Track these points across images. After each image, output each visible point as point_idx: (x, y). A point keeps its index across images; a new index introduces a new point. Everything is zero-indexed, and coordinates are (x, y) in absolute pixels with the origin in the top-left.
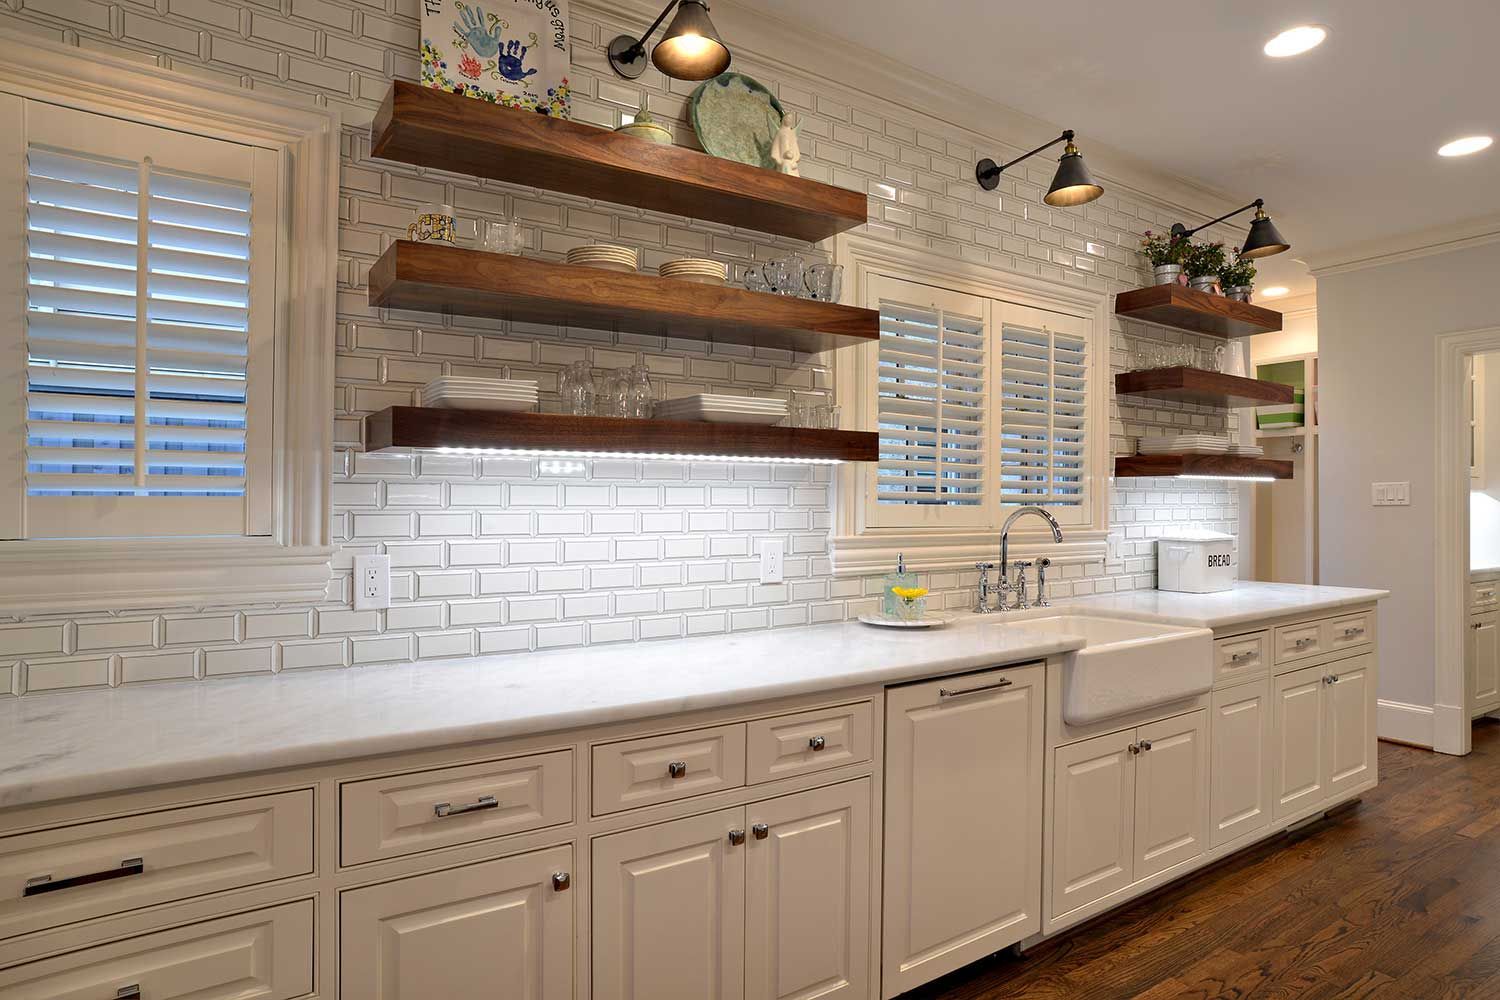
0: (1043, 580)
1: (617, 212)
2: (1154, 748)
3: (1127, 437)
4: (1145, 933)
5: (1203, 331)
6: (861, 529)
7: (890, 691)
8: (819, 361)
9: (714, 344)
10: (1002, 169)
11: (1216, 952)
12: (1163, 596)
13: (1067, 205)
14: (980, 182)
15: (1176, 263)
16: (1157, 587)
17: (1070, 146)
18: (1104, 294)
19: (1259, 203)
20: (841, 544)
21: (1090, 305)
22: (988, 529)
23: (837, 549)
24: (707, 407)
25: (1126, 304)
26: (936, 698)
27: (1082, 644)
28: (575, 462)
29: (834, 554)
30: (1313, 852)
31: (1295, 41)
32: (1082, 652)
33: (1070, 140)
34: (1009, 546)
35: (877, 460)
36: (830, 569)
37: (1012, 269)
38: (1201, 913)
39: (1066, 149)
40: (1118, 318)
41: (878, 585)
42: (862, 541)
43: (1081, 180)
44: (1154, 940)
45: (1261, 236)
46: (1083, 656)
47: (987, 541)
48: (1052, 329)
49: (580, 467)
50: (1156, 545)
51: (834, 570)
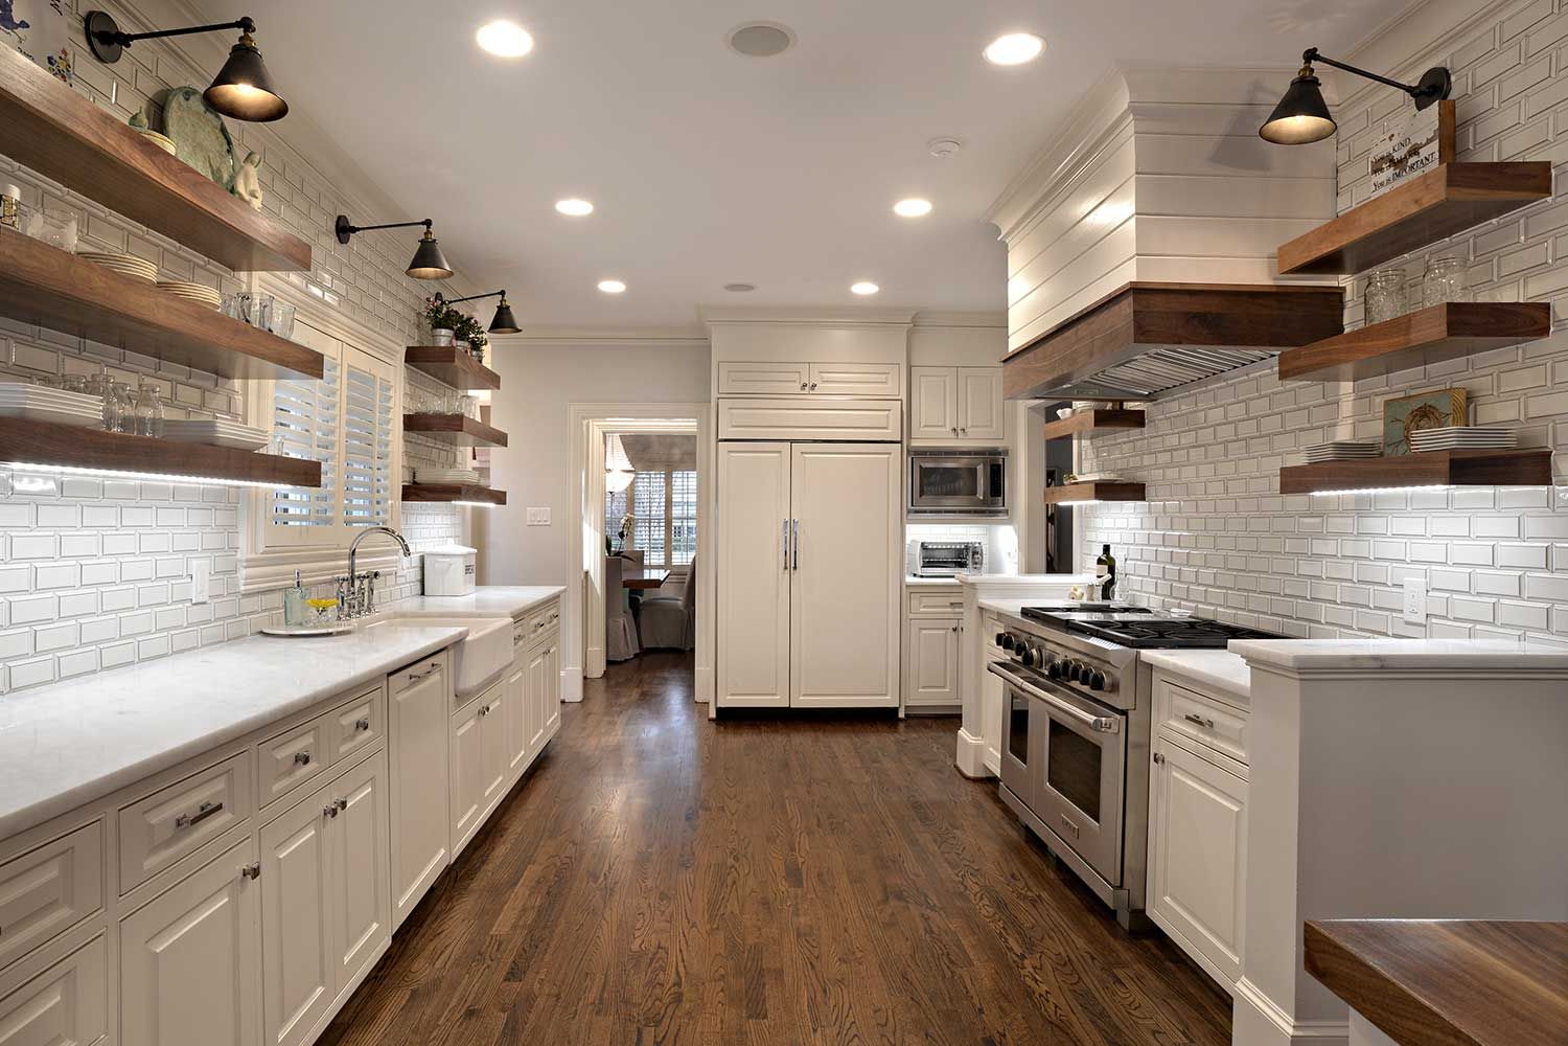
0: (372, 591)
1: (87, 207)
2: (491, 709)
3: (408, 468)
4: (493, 849)
5: (447, 383)
6: (261, 548)
7: (391, 678)
8: (234, 387)
9: (163, 362)
10: (354, 230)
11: (542, 844)
12: (428, 600)
13: (419, 278)
14: (338, 235)
15: (452, 329)
16: (423, 594)
17: (428, 233)
18: (400, 346)
19: (502, 293)
20: (251, 563)
21: (391, 353)
22: (335, 546)
23: (245, 567)
24: (223, 433)
25: (413, 356)
26: (407, 682)
27: (467, 633)
28: (46, 477)
29: (243, 573)
30: (548, 776)
31: (575, 207)
32: (468, 639)
33: (428, 227)
34: (356, 561)
35: (318, 485)
36: (237, 586)
37: (351, 315)
38: (516, 828)
39: (426, 234)
40: (408, 368)
41: (276, 599)
42: (262, 560)
43: (436, 264)
44: (501, 851)
45: (503, 321)
46: (469, 641)
47: (336, 557)
48: (379, 375)
49: (51, 485)
50: (422, 559)
51: (242, 588)
